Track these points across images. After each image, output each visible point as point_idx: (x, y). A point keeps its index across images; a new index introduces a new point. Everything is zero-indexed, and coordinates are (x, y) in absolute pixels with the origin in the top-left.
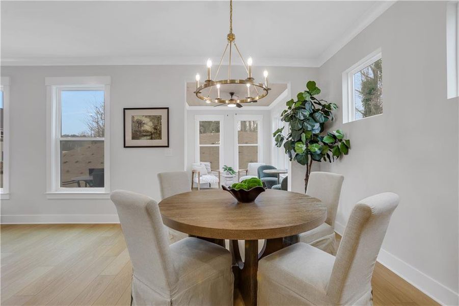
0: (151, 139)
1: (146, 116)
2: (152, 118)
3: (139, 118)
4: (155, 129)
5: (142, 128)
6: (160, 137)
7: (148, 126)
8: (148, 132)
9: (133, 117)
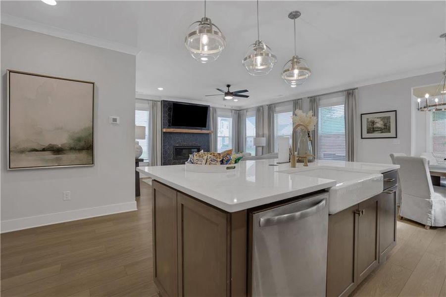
0: (382, 133)
1: (378, 118)
2: (383, 119)
3: (373, 120)
4: (385, 125)
5: (375, 126)
6: (389, 131)
7: (379, 124)
8: (379, 128)
9: (368, 119)
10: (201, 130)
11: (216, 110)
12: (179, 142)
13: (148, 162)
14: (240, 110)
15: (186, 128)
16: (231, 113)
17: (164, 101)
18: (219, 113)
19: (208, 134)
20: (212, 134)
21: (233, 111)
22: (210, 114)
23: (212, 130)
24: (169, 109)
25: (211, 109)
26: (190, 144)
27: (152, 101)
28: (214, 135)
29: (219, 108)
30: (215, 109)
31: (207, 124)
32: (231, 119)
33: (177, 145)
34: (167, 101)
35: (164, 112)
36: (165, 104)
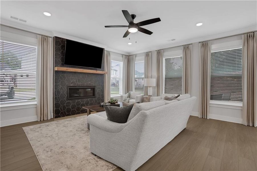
10: (96, 70)
11: (109, 54)
12: (74, 81)
13: (36, 104)
14: (129, 56)
15: (81, 68)
16: (122, 58)
17: (56, 37)
18: (112, 56)
19: (102, 75)
20: (106, 75)
21: (124, 56)
22: (104, 56)
23: (106, 71)
24: (63, 47)
25: (106, 52)
26: (85, 84)
27: (42, 35)
28: (107, 75)
29: (112, 52)
30: (109, 52)
31: (102, 65)
32: (122, 63)
33: (71, 85)
34: (61, 38)
35: (56, 50)
36: (58, 41)
